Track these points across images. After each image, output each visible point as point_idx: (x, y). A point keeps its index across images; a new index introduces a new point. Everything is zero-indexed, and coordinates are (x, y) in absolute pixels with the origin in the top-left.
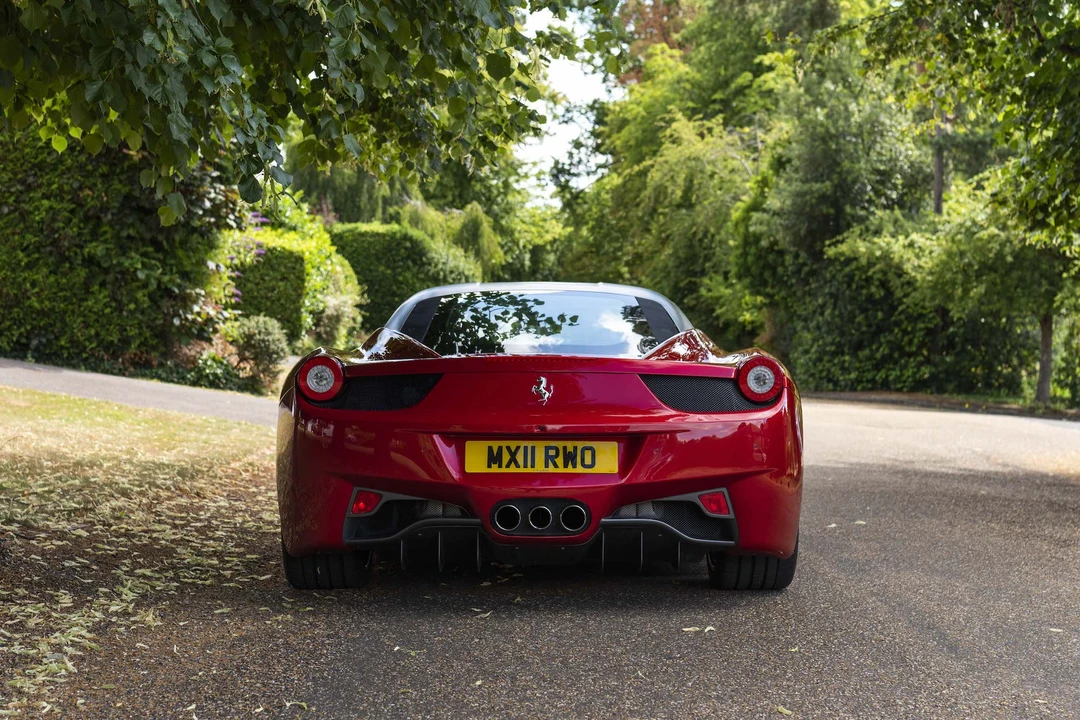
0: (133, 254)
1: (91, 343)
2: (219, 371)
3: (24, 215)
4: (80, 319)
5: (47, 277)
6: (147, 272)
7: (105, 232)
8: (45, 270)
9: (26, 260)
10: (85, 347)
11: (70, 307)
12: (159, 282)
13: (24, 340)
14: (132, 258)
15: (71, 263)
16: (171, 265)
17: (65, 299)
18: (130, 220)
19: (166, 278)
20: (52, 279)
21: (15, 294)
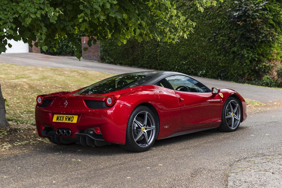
0: (244, 50)
1: (236, 74)
2: (268, 81)
3: (217, 41)
4: (233, 68)
5: (223, 57)
6: (248, 55)
7: (237, 44)
9: (217, 53)
10: (235, 76)
11: (230, 65)
12: (252, 57)
13: (220, 74)
14: (244, 51)
15: (229, 54)
16: (255, 53)
17: (228, 63)
18: (243, 41)
19: (253, 56)
20: (224, 58)
21: (216, 62)
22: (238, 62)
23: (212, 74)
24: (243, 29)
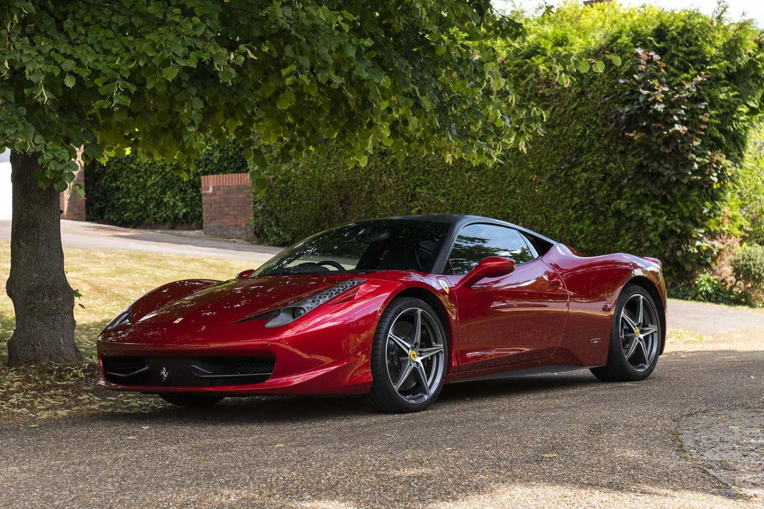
0: (646, 206)
2: (710, 288)
3: (572, 184)
5: (590, 226)
6: (657, 218)
7: (626, 192)
8: (587, 222)
9: (574, 216)
11: (607, 246)
12: (666, 226)
14: (645, 210)
15: (605, 216)
16: (674, 213)
18: (643, 182)
19: (669, 223)
20: (593, 228)
21: (570, 239)
22: (629, 239)
24: (642, 152)
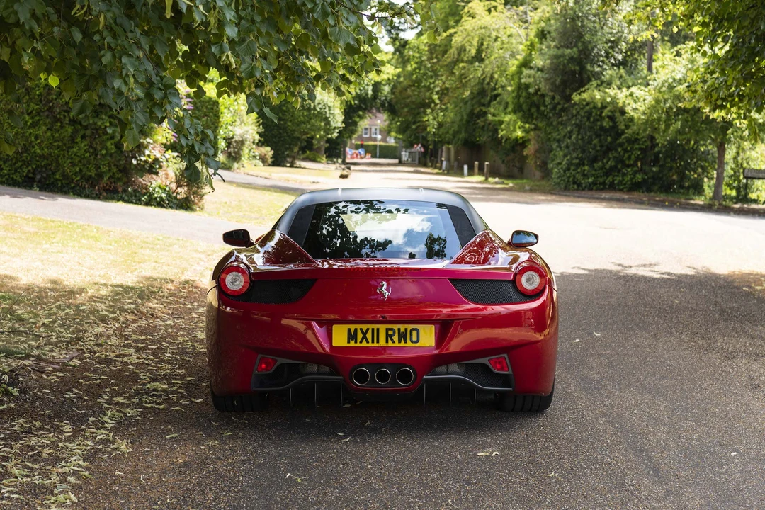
0: (104, 116)
1: (76, 177)
2: (163, 195)
4: (69, 161)
5: (46, 133)
6: (113, 128)
8: (44, 128)
9: (30, 121)
10: (73, 180)
11: (62, 152)
13: (31, 175)
14: (103, 119)
15: (62, 123)
17: (58, 147)
20: (49, 134)
21: (24, 144)
22: (85, 146)
23: (9, 175)
